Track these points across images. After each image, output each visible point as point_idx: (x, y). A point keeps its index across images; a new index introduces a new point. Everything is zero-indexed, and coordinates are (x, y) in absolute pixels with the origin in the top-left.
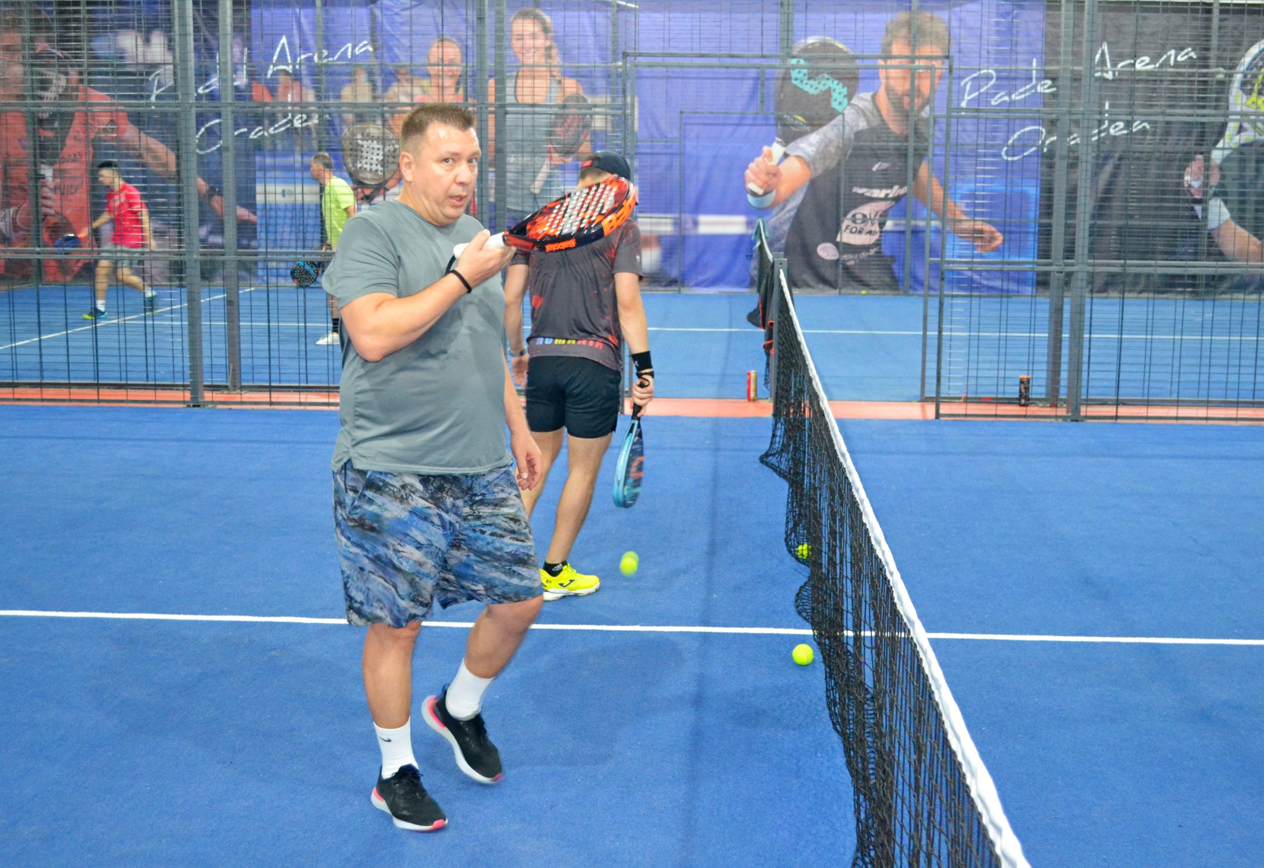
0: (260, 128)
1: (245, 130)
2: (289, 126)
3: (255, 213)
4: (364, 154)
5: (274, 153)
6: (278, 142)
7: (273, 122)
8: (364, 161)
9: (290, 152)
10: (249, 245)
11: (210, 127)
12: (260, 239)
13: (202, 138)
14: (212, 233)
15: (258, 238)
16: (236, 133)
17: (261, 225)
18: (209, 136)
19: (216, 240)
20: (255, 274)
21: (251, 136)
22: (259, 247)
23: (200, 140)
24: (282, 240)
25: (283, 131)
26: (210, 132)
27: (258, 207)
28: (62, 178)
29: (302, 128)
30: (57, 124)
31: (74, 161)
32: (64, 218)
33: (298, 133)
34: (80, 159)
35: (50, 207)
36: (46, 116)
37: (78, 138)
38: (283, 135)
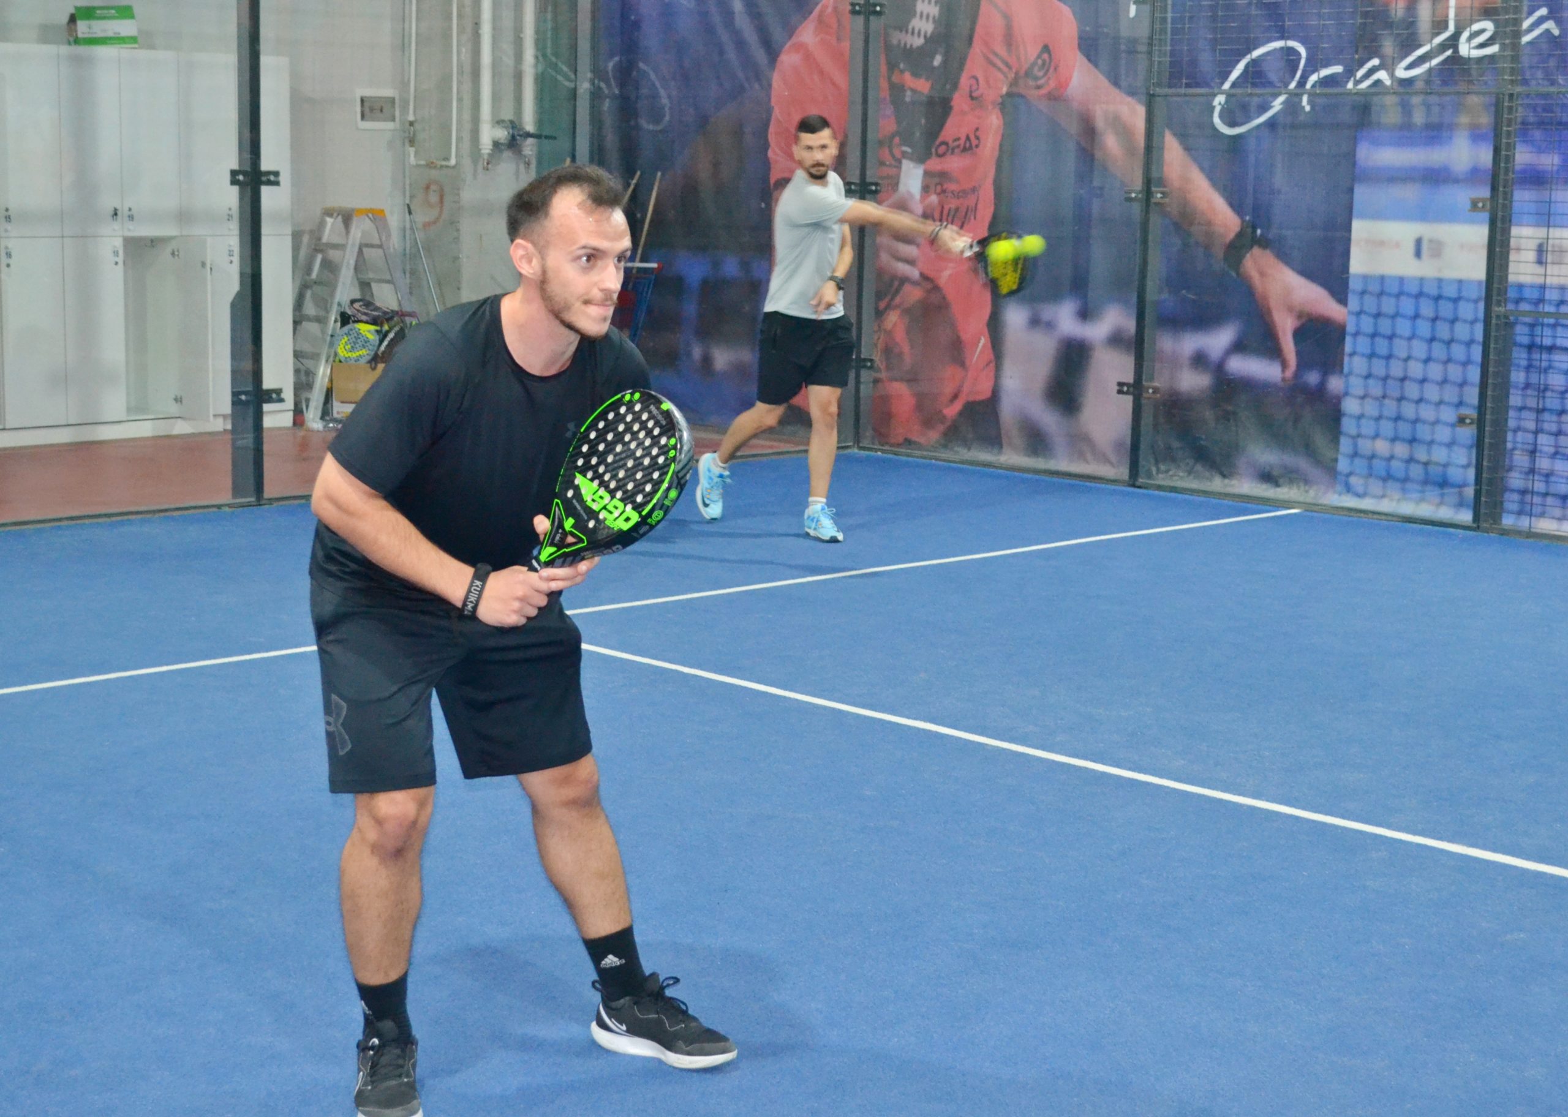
0: (1376, 62)
1: (1338, 69)
2: (1449, 53)
3: (1343, 300)
5: (1405, 133)
6: (1416, 100)
7: (1408, 44)
9: (1444, 131)
10: (1322, 386)
11: (1254, 62)
12: (1350, 373)
13: (1233, 91)
14: (1239, 347)
15: (1346, 370)
16: (1314, 78)
17: (1356, 334)
18: (1254, 85)
19: (1246, 366)
20: (1331, 470)
21: (1350, 85)
22: (1346, 394)
23: (1229, 96)
24: (1403, 380)
25: (1430, 70)
26: (1255, 75)
27: (1354, 285)
28: (939, 194)
29: (1480, 60)
30: (938, 60)
31: (965, 150)
32: (936, 288)
33: (1470, 75)
34: (977, 146)
35: (911, 262)
36: (918, 42)
37: (974, 94)
38: (1428, 82)
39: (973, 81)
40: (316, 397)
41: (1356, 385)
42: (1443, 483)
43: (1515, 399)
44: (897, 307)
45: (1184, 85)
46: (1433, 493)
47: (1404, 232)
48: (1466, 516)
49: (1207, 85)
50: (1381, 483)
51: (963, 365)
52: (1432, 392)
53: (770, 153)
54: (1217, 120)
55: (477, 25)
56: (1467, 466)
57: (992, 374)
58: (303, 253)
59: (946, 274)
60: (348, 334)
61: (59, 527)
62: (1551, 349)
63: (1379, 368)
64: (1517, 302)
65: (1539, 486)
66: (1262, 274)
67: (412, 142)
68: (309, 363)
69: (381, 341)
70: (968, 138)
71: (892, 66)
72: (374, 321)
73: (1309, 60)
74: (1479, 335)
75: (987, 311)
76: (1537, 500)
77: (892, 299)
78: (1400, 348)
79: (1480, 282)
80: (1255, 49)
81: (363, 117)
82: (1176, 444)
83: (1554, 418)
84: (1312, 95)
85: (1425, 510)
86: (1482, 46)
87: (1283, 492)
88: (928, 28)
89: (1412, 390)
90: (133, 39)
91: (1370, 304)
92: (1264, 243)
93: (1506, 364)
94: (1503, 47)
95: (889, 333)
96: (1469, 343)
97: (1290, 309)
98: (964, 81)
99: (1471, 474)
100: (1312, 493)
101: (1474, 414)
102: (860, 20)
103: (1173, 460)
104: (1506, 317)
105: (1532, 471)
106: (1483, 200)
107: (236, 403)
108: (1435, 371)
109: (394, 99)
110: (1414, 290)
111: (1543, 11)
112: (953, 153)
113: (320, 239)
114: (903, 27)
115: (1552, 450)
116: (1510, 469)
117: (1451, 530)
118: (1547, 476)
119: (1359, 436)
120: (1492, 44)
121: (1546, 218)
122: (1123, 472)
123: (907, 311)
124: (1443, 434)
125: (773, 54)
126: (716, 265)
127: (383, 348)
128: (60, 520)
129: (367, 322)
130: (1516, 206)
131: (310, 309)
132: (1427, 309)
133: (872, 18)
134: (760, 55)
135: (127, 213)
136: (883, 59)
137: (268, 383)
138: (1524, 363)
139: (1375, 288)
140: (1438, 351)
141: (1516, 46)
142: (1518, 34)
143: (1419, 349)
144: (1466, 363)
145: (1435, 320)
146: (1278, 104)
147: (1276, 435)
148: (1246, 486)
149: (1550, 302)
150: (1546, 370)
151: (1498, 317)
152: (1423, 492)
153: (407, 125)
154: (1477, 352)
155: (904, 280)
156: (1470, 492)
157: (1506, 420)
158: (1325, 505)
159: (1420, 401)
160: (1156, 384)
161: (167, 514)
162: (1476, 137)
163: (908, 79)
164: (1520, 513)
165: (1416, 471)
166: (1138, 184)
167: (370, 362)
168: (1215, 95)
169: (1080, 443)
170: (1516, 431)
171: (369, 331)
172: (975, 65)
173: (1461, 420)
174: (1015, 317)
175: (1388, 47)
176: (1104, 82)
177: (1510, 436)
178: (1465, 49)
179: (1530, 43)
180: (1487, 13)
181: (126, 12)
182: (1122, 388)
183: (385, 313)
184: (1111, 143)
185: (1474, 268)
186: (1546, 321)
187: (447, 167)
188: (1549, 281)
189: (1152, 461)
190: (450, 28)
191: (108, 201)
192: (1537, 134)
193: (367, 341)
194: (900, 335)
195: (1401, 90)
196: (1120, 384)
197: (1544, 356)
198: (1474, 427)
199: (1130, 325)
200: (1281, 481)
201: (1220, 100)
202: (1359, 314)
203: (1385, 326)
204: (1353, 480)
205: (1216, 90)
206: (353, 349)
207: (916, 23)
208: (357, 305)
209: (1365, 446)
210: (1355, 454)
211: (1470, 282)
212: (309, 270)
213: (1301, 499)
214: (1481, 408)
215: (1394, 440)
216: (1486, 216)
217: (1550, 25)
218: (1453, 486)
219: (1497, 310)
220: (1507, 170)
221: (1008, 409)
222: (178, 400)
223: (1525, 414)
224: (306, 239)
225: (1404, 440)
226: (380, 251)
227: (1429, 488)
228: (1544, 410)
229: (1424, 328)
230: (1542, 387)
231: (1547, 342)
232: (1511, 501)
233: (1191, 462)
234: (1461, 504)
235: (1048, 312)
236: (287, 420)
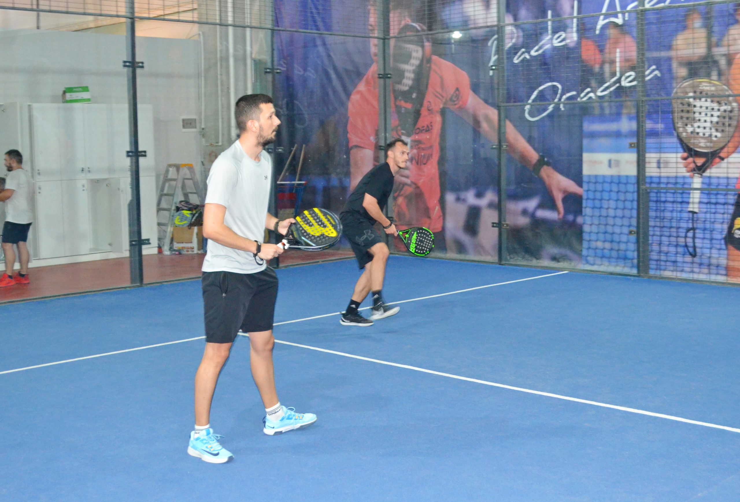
0: (589, 90)
1: (574, 93)
2: (618, 85)
3: (581, 186)
4: (697, 115)
5: (602, 118)
6: (606, 104)
8: (696, 125)
9: (617, 116)
10: (574, 221)
11: (541, 92)
12: (585, 215)
13: (534, 103)
14: (541, 206)
15: (583, 214)
16: (564, 97)
17: (588, 199)
18: (541, 101)
19: (544, 214)
20: (579, 254)
21: (579, 99)
22: (584, 224)
23: (532, 105)
24: (607, 216)
25: (611, 92)
26: (541, 96)
27: (585, 179)
28: (417, 149)
29: (630, 87)
30: (414, 96)
31: (427, 131)
32: (417, 187)
33: (626, 93)
34: (431, 129)
35: (407, 177)
36: (406, 88)
37: (430, 108)
38: (610, 97)
39: (429, 103)
40: (167, 241)
41: (588, 220)
42: (625, 258)
43: (651, 223)
44: (402, 195)
45: (512, 101)
46: (621, 263)
47: (604, 157)
48: (634, 271)
49: (522, 101)
50: (600, 259)
51: (429, 217)
52: (619, 222)
53: (349, 136)
54: (527, 116)
55: (228, 88)
56: (634, 251)
57: (442, 221)
58: (161, 183)
59: (421, 181)
60: (179, 215)
61: (59, 299)
62: (665, 202)
63: (597, 212)
64: (651, 183)
65: (663, 258)
66: (548, 176)
67: (203, 136)
68: (164, 228)
69: (193, 218)
70: (428, 126)
71: (396, 98)
72: (189, 210)
73: (563, 89)
74: (636, 197)
75: (438, 195)
76: (663, 263)
77: (400, 193)
78: (605, 204)
79: (634, 176)
80: (540, 86)
81: (184, 127)
82: (516, 246)
83: (668, 230)
84: (564, 104)
85: (618, 269)
86: (631, 82)
87: (561, 265)
88: (410, 82)
89: (611, 221)
90: (89, 100)
91: (592, 187)
92: (548, 164)
93: (647, 208)
94: (639, 82)
95: (399, 206)
96: (632, 201)
97: (560, 190)
98: (425, 103)
99: (636, 254)
100: (573, 264)
101: (635, 229)
102: (382, 80)
103: (516, 253)
104: (646, 190)
105: (660, 252)
106: (634, 144)
107: (131, 245)
108: (619, 213)
109: (195, 119)
110: (609, 180)
111: (654, 67)
112: (422, 132)
113: (167, 177)
114: (400, 83)
115: (668, 243)
116: (652, 251)
117: (629, 277)
118: (667, 253)
119: (590, 240)
120: (634, 81)
121: (660, 149)
122: (496, 259)
123: (406, 197)
124: (624, 238)
125: (348, 95)
126: (328, 181)
127: (193, 220)
128: (59, 296)
129: (186, 210)
130: (648, 146)
131: (164, 205)
132: (615, 188)
133: (387, 80)
134: (343, 95)
135: (87, 169)
136: (392, 95)
137: (144, 237)
138: (655, 208)
139: (593, 180)
140: (620, 205)
141: (643, 81)
142: (644, 77)
143: (612, 204)
144: (631, 209)
145: (618, 192)
146: (551, 108)
147: (557, 241)
148: (546, 263)
149: (663, 183)
150: (664, 211)
151: (643, 190)
152: (617, 262)
153: (201, 130)
154: (635, 204)
155: (404, 184)
156: (635, 261)
157: (648, 231)
158: (578, 269)
159: (614, 225)
160: (507, 223)
161: (104, 292)
162: (630, 119)
163: (403, 103)
164: (656, 269)
165: (614, 254)
166: (496, 142)
167: (188, 226)
168: (525, 105)
169: (479, 248)
170: (653, 235)
171: (187, 214)
172: (429, 97)
173: (630, 232)
174: (450, 197)
175: (593, 83)
176: (482, 102)
177: (650, 238)
178: (625, 83)
179: (650, 80)
180: (632, 69)
181: (85, 89)
182: (494, 225)
183: (194, 206)
184: (485, 125)
185: (632, 171)
186: (662, 191)
187: (218, 146)
188: (663, 175)
189: (508, 254)
190: (217, 91)
191: (80, 165)
192: (654, 116)
193: (187, 217)
194: (404, 207)
195: (600, 101)
196: (493, 223)
197: (662, 205)
198: (635, 235)
199: (496, 199)
200: (560, 260)
201: (527, 107)
202: (588, 191)
203: (598, 195)
204: (589, 258)
205: (525, 103)
206: (181, 221)
207: (405, 81)
208: (183, 203)
209: (593, 244)
210: (589, 248)
211: (632, 176)
212: (162, 189)
213: (568, 267)
214: (638, 227)
215: (604, 241)
216: (635, 150)
217: (657, 72)
218: (629, 259)
219: (643, 187)
220: (643, 130)
221: (449, 235)
222: (110, 245)
223: (656, 229)
224: (162, 178)
225: (608, 241)
226: (191, 181)
227: (619, 260)
228: (663, 227)
229: (614, 195)
230: (662, 218)
231: (663, 199)
232: (653, 265)
233: (523, 254)
234: (632, 267)
235: (463, 195)
236: (155, 251)
